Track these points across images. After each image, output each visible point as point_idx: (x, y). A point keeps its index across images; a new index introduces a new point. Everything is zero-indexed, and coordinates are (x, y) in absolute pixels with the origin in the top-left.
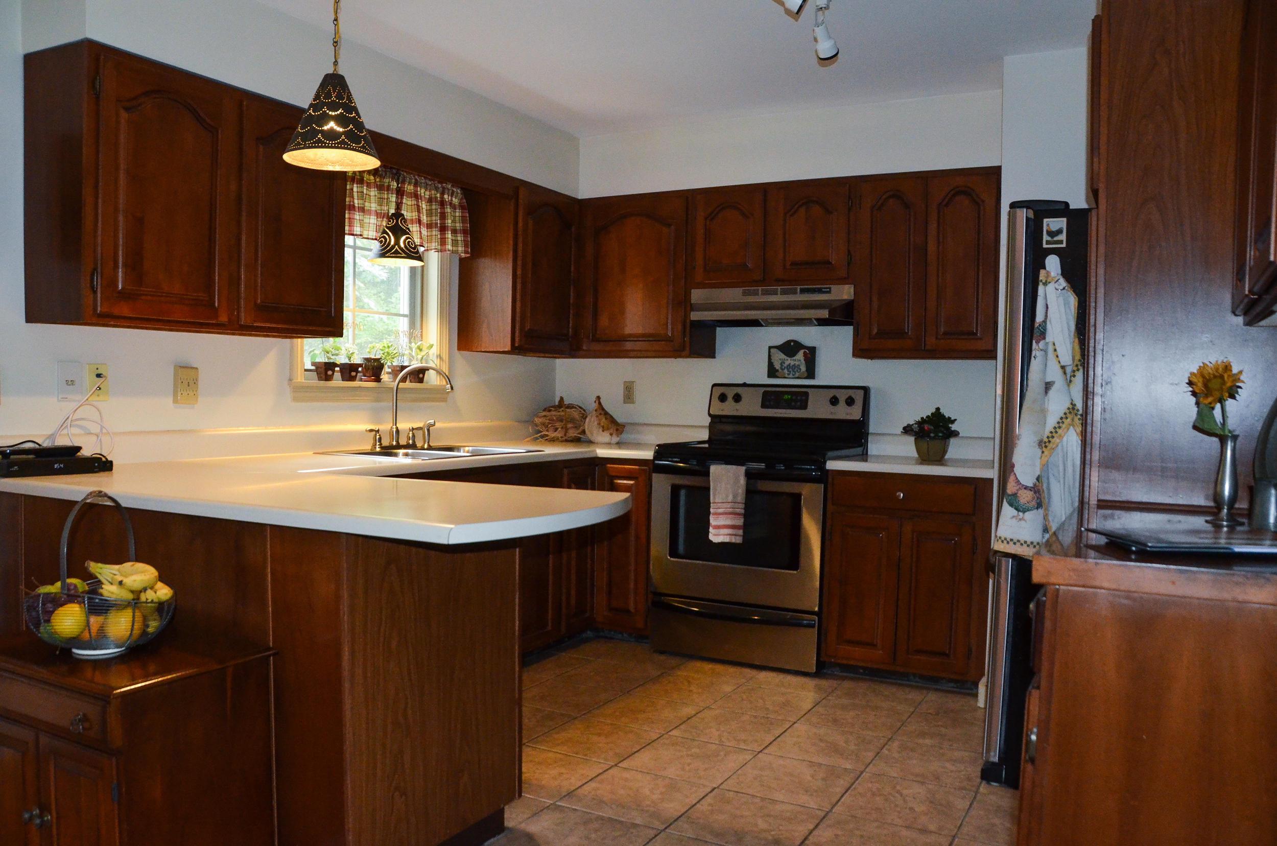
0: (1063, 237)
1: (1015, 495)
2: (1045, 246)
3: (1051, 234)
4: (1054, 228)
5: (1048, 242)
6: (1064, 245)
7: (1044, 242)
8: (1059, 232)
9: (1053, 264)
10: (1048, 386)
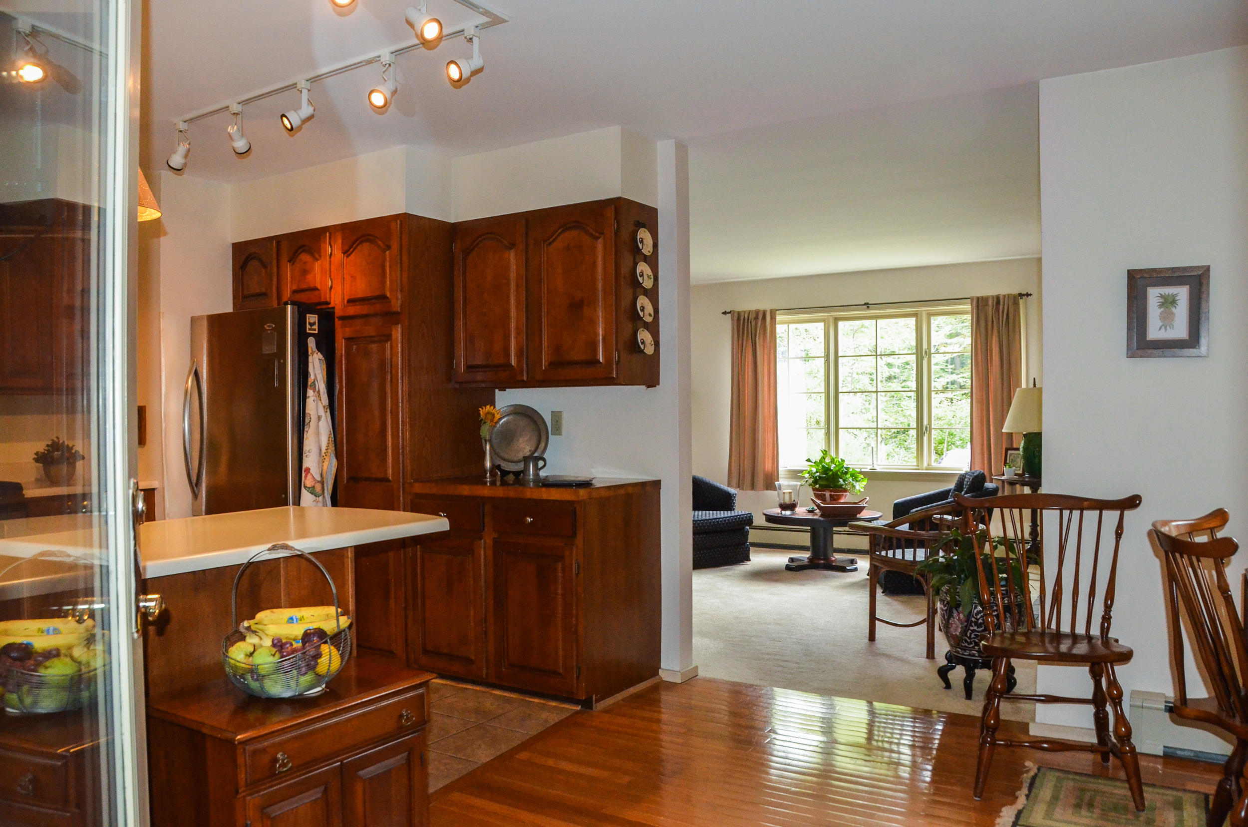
0: (316, 327)
1: (313, 487)
2: (308, 331)
3: (311, 324)
4: (312, 322)
5: (309, 330)
6: (316, 332)
7: (308, 329)
8: (314, 324)
9: (311, 343)
10: (319, 418)
